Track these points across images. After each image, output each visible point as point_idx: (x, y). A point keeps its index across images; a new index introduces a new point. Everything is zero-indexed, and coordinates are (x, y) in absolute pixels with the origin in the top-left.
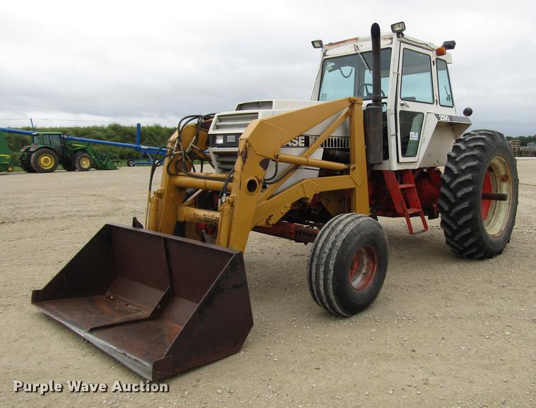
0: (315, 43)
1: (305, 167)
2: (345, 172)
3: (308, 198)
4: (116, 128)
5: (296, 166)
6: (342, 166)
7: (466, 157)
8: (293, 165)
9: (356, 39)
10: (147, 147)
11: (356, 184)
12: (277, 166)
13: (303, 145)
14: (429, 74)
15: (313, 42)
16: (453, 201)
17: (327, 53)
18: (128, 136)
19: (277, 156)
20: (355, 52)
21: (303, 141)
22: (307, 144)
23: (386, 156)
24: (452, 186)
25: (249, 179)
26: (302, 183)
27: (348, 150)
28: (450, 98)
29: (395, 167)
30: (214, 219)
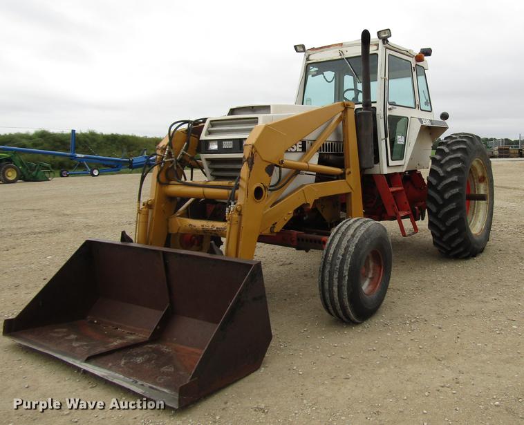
0: (298, 48)
1: (305, 172)
2: (342, 176)
3: (309, 204)
4: (44, 136)
5: (297, 171)
6: (338, 170)
7: (450, 159)
8: (294, 171)
9: (341, 44)
10: (83, 156)
11: (351, 188)
12: (280, 172)
13: (301, 150)
14: (410, 79)
15: (295, 47)
16: (441, 203)
17: (311, 58)
18: (59, 144)
19: (282, 161)
20: (340, 57)
21: (301, 146)
22: (304, 149)
23: (377, 160)
24: (439, 188)
25: (256, 186)
26: (303, 188)
27: (342, 155)
28: (429, 102)
29: (386, 171)
30: (215, 229)
